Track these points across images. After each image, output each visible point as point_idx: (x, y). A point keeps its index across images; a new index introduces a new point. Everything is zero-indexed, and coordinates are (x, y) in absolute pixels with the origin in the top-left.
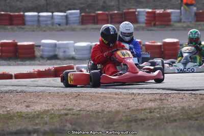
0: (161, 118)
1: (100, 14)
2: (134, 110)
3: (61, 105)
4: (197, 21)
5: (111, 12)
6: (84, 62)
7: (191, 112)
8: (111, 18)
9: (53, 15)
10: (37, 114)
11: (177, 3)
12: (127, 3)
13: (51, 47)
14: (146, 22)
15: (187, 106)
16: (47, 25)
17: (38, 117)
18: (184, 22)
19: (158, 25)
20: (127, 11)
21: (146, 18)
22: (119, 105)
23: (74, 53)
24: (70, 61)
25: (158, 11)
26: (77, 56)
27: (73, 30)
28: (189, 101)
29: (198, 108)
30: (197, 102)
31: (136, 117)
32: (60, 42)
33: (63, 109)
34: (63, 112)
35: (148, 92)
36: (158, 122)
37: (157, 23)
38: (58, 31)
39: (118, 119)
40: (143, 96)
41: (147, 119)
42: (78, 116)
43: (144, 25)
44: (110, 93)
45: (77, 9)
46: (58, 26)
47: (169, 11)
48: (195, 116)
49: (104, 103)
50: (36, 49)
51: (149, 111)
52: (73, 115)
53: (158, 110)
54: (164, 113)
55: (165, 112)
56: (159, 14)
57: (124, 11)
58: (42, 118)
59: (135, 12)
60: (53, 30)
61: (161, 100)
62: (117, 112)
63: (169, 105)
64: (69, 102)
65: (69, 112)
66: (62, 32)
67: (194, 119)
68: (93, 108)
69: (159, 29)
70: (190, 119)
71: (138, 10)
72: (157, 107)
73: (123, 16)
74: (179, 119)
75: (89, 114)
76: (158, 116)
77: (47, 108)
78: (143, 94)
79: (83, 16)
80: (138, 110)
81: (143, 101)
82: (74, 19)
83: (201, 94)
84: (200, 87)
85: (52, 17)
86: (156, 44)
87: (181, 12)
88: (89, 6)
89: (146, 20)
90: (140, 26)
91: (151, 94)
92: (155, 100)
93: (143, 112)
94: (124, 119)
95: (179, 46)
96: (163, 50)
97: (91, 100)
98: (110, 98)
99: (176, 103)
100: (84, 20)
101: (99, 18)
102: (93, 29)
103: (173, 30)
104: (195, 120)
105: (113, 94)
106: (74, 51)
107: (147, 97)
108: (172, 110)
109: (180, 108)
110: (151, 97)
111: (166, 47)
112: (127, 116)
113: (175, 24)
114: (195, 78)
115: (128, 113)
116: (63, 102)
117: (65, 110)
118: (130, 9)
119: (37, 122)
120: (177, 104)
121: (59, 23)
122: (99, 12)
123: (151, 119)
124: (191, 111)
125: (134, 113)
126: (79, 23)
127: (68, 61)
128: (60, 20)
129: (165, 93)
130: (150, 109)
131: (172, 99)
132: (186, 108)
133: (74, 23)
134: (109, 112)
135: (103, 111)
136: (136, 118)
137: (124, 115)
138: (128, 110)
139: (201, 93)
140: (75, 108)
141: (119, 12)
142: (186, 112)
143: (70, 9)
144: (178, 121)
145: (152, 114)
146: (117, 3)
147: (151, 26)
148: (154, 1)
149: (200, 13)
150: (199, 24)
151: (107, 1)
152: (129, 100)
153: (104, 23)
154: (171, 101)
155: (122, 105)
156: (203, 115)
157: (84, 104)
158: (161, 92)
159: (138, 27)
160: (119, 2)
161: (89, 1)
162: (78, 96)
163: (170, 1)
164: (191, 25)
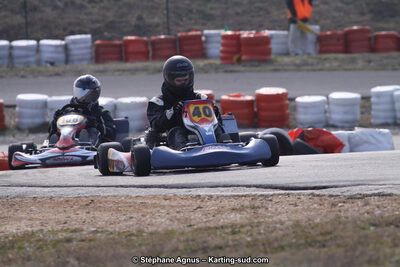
0: (253, 244)
1: (131, 41)
2: (200, 229)
3: (58, 222)
4: (321, 52)
5: (153, 38)
7: (312, 231)
8: (154, 50)
9: (38, 46)
10: (10, 242)
11: (283, 17)
12: (184, 19)
13: (36, 108)
14: (221, 55)
15: (305, 219)
16: (27, 64)
17: (13, 247)
19: (244, 61)
20: (184, 34)
21: (221, 48)
22: (171, 220)
25: (245, 34)
27: (79, 72)
28: (309, 209)
29: (327, 223)
30: (324, 212)
31: (205, 242)
32: (55, 98)
33: (62, 230)
34: (61, 236)
35: (228, 194)
36: (249, 251)
37: (244, 57)
38: (51, 76)
39: (169, 247)
40: (218, 202)
41: (227, 246)
42: (92, 243)
43: (218, 62)
44: (154, 197)
45: (85, 33)
46: (49, 65)
47: (267, 33)
48: (320, 238)
49: (143, 216)
50: (7, 113)
51: (230, 230)
52: (83, 241)
53: (249, 228)
54: (260, 234)
55: (262, 231)
56: (248, 39)
57: (179, 34)
58: (20, 248)
59: (200, 37)
60: (40, 73)
61: (253, 208)
62: (169, 234)
63: (269, 217)
64: (73, 216)
65: (74, 235)
66: (57, 79)
67: (318, 245)
68: (122, 227)
69: (248, 69)
70: (310, 245)
71: (206, 32)
72: (245, 221)
73: (178, 44)
74: (290, 246)
75: (114, 239)
76: (249, 239)
77: (29, 229)
78: (218, 197)
79: (98, 46)
80: (209, 228)
81: (219, 212)
82: (80, 52)
83: (331, 196)
84: (330, 182)
85: (38, 49)
86: (242, 99)
88: (110, 26)
89: (222, 52)
90: (210, 65)
91: (234, 196)
92: (241, 209)
93: (218, 232)
94: (181, 246)
95: (287, 102)
96: (256, 109)
97: (118, 210)
98: (154, 206)
99: (284, 213)
100: (100, 55)
101: (131, 48)
102: (119, 70)
103: (275, 70)
104: (320, 247)
105: (159, 199)
107: (226, 202)
108: (275, 229)
109: (291, 223)
110: (234, 203)
111: (262, 104)
112: (187, 240)
113: (280, 59)
114: (319, 163)
115: (190, 235)
116: (62, 217)
117: (66, 231)
118: (190, 30)
119: (10, 256)
121: (52, 60)
122: (130, 38)
123: (235, 246)
124: (313, 228)
125: (200, 235)
126: (91, 59)
128: (54, 55)
129: (261, 195)
130: (233, 226)
131: (275, 206)
132: (303, 224)
133: (81, 60)
134: (151, 234)
135: (140, 232)
136: (205, 245)
137: (182, 238)
138: (190, 229)
139: (331, 193)
140: (85, 227)
141: (168, 37)
142: (303, 231)
143: (73, 33)
144: (287, 249)
145: (237, 237)
146: (165, 20)
147: (233, 64)
148: (237, 14)
149: (327, 36)
150: (325, 59)
151: (144, 16)
152: (191, 209)
153: (140, 60)
154: (273, 210)
155: (178, 220)
156: (336, 237)
157: (103, 219)
158: (253, 193)
159: (205, 65)
160: (168, 17)
161: (110, 16)
162: (91, 203)
163: (268, 13)
164: (310, 61)
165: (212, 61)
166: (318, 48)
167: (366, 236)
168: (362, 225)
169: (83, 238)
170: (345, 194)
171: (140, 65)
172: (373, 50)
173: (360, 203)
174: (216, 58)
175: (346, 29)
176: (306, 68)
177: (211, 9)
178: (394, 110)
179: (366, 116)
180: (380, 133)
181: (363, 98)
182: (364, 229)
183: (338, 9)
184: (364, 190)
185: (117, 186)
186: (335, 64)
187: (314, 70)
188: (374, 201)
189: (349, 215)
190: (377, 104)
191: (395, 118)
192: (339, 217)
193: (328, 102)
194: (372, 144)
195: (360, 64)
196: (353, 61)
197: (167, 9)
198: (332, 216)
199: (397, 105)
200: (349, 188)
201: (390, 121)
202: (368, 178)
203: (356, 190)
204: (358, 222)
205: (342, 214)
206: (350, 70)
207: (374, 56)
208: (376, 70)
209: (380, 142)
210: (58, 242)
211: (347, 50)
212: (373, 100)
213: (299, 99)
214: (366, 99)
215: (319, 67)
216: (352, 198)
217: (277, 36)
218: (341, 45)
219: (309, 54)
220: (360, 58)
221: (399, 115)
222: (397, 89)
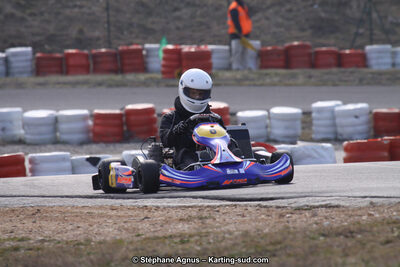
0: (203, 254)
1: (72, 54)
2: (148, 238)
3: (5, 231)
4: (263, 66)
5: (94, 51)
6: (43, 148)
7: (262, 242)
8: (95, 63)
11: (223, 32)
12: (125, 33)
14: (163, 69)
15: (254, 230)
18: (238, 70)
20: (125, 48)
21: (162, 62)
22: (119, 230)
23: (22, 132)
24: (16, 147)
25: (186, 49)
26: (29, 138)
27: (20, 85)
29: (276, 233)
30: (273, 222)
33: (9, 239)
34: (8, 245)
35: (175, 205)
39: (118, 255)
40: (165, 212)
41: (177, 255)
42: (40, 252)
43: (159, 76)
44: (101, 207)
45: (26, 45)
47: (210, 47)
48: (270, 248)
49: (90, 225)
51: (178, 240)
52: (30, 249)
53: (197, 238)
54: (210, 243)
55: (211, 241)
56: (189, 54)
57: (120, 48)
61: (201, 218)
62: (118, 243)
63: (217, 227)
64: (19, 225)
65: (21, 244)
67: (268, 254)
68: (69, 236)
70: (260, 255)
71: (147, 46)
72: (194, 231)
73: (118, 57)
74: (240, 255)
75: (62, 248)
76: (199, 248)
78: (165, 208)
79: (38, 58)
80: (157, 238)
81: (167, 222)
82: (21, 64)
83: (278, 207)
84: (277, 194)
87: (230, 50)
88: (51, 39)
89: (164, 66)
90: (151, 79)
91: (180, 207)
92: (189, 219)
93: (167, 242)
95: (229, 116)
97: (64, 220)
98: (101, 216)
99: (232, 224)
100: (41, 67)
101: (71, 62)
102: (59, 83)
103: (217, 85)
104: (270, 256)
105: (105, 209)
106: (23, 128)
107: (173, 213)
108: (224, 238)
109: (239, 233)
110: (181, 214)
112: (136, 249)
113: (220, 74)
115: (139, 244)
116: (8, 226)
117: (13, 240)
118: (132, 44)
120: (233, 226)
122: (70, 51)
124: (262, 238)
125: (149, 244)
126: (32, 72)
127: (10, 148)
129: (208, 206)
130: (181, 236)
131: (223, 216)
132: (252, 234)
133: (21, 73)
134: (100, 243)
135: (88, 241)
136: (155, 254)
137: (131, 247)
138: (139, 238)
139: (278, 205)
140: (32, 236)
141: (109, 50)
142: (252, 241)
143: (13, 46)
145: (187, 246)
146: (105, 33)
147: (174, 78)
148: (178, 28)
149: (268, 51)
150: (267, 74)
151: (85, 29)
152: (137, 219)
153: (81, 73)
154: (221, 221)
155: (127, 230)
156: (286, 247)
157: (50, 228)
158: (200, 204)
159: (147, 79)
160: (109, 31)
161: (51, 29)
162: (37, 213)
163: (209, 28)
164: (252, 76)
165: (152, 75)
166: (259, 63)
167: (316, 246)
168: (312, 235)
169: (31, 246)
170: (293, 205)
171: (81, 78)
172: (314, 65)
173: (307, 214)
174: (157, 72)
175: (287, 45)
176: (247, 83)
177: (153, 23)
178: (334, 125)
179: (307, 131)
180: (323, 147)
181: (304, 113)
182: (313, 239)
183: (278, 25)
184: (311, 201)
185: (62, 197)
186: (276, 79)
187: (255, 85)
188: (322, 212)
189: (297, 225)
190: (318, 119)
191: (336, 133)
192: (288, 228)
193: (269, 117)
194: (314, 158)
195: (301, 79)
196: (294, 76)
197: (108, 22)
198: (280, 226)
199: (338, 121)
200: (296, 200)
201: (331, 136)
202: (314, 190)
203: (302, 202)
204: (308, 233)
205: (290, 225)
206: (290, 85)
207: (315, 72)
208: (317, 85)
209: (322, 157)
210: (6, 250)
211: (287, 65)
212: (314, 115)
213: (240, 114)
214: (307, 114)
215: (261, 82)
216: (299, 209)
217: (218, 51)
218: (282, 61)
219: (250, 69)
220: (301, 73)
221: (340, 130)
222: (338, 105)
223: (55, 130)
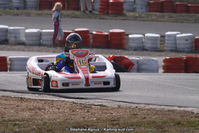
4: (150, 11)
8: (68, 5)
13: (3, 32)
14: (99, 10)
16: (5, 8)
19: (110, 14)
21: (99, 6)
23: (25, 39)
26: (27, 42)
27: (29, 15)
37: (110, 12)
38: (14, 15)
43: (98, 13)
46: (16, 9)
69: (111, 18)
79: (40, 1)
82: (31, 4)
86: (103, 34)
89: (100, 8)
96: (109, 39)
102: (48, 14)
106: (25, 37)
113: (128, 14)
121: (18, 7)
128: (19, 4)
147: (104, 14)
150: (150, 15)
164: (143, 15)
166: (148, 9)
172: (175, 11)
178: (176, 44)
179: (163, 46)
181: (162, 36)
186: (154, 18)
187: (143, 21)
190: (168, 40)
191: (176, 47)
195: (166, 18)
196: (163, 17)
199: (177, 42)
201: (174, 49)
206: (160, 21)
207: (174, 15)
211: (162, 11)
212: (166, 38)
213: (130, 36)
215: (146, 19)
218: (159, 8)
221: (178, 46)
222: (178, 34)
223: (40, 39)
